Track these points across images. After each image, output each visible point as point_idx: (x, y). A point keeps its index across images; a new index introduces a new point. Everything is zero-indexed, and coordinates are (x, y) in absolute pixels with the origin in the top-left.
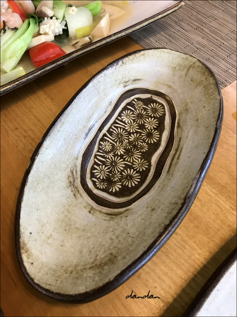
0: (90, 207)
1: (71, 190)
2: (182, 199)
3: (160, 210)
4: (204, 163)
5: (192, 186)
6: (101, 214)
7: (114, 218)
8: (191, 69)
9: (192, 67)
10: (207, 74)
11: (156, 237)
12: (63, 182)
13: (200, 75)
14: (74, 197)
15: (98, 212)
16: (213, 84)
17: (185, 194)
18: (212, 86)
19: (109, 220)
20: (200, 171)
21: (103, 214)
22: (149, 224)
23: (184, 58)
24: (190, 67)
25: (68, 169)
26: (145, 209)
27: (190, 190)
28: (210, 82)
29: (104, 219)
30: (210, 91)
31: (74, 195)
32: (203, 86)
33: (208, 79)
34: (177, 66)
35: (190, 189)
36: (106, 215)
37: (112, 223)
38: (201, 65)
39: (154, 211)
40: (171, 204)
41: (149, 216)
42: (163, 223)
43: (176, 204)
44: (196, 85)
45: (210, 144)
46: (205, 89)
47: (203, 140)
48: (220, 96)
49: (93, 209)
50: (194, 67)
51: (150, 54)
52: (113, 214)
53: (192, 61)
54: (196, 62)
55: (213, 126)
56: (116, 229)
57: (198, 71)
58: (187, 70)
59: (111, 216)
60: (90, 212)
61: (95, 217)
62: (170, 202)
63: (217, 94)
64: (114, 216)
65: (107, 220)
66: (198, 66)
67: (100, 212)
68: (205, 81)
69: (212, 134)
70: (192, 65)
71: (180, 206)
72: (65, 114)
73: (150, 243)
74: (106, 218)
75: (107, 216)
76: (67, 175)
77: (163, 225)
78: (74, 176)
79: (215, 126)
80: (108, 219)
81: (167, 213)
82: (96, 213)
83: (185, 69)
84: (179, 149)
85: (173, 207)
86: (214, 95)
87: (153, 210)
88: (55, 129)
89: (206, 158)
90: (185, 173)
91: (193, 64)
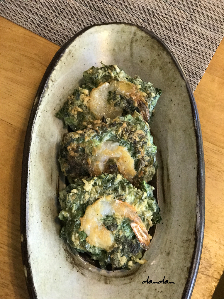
0: (104, 277)
1: (76, 271)
2: (192, 233)
3: (175, 252)
4: (199, 183)
5: (196, 216)
6: (118, 279)
7: (133, 278)
8: (134, 44)
9: (134, 41)
10: (156, 46)
11: (184, 285)
12: (64, 267)
13: (148, 52)
14: (82, 276)
15: (114, 279)
16: (169, 62)
17: (194, 227)
18: (169, 65)
19: (130, 283)
20: (198, 194)
21: (119, 278)
22: (172, 272)
23: (120, 30)
24: (132, 42)
25: (61, 250)
26: (159, 255)
27: (196, 222)
28: (166, 60)
29: (124, 283)
30: (170, 75)
31: (82, 274)
32: (158, 68)
33: (160, 56)
34: (115, 46)
35: (197, 220)
36: (123, 279)
37: (134, 284)
38: (144, 34)
39: (170, 256)
40: (184, 242)
41: (167, 263)
42: (185, 267)
43: (189, 241)
44: (149, 68)
45: (196, 155)
46: (163, 72)
47: (186, 149)
48: (185, 81)
49: (107, 278)
50: (136, 41)
51: (77, 46)
52: (130, 274)
53: (131, 32)
54: (137, 32)
55: (191, 128)
56: (142, 289)
57: (144, 44)
58: (129, 47)
59: (129, 277)
60: (106, 283)
61: (114, 285)
62: (182, 241)
63: (180, 77)
64: (132, 276)
65: (127, 283)
66: (141, 38)
67: (116, 277)
68: (158, 60)
69: (194, 139)
70: (133, 38)
71: (194, 243)
72: (29, 193)
73: (182, 292)
74: (126, 282)
75: (125, 278)
76: (64, 258)
77: (186, 269)
78: (70, 254)
79: (193, 128)
80: (128, 281)
81: (184, 254)
82: (112, 281)
83: (127, 46)
84: (165, 168)
85: (187, 245)
86: (177, 81)
87: (168, 254)
88: (29, 218)
89: (199, 176)
90: (183, 199)
91: (134, 36)
